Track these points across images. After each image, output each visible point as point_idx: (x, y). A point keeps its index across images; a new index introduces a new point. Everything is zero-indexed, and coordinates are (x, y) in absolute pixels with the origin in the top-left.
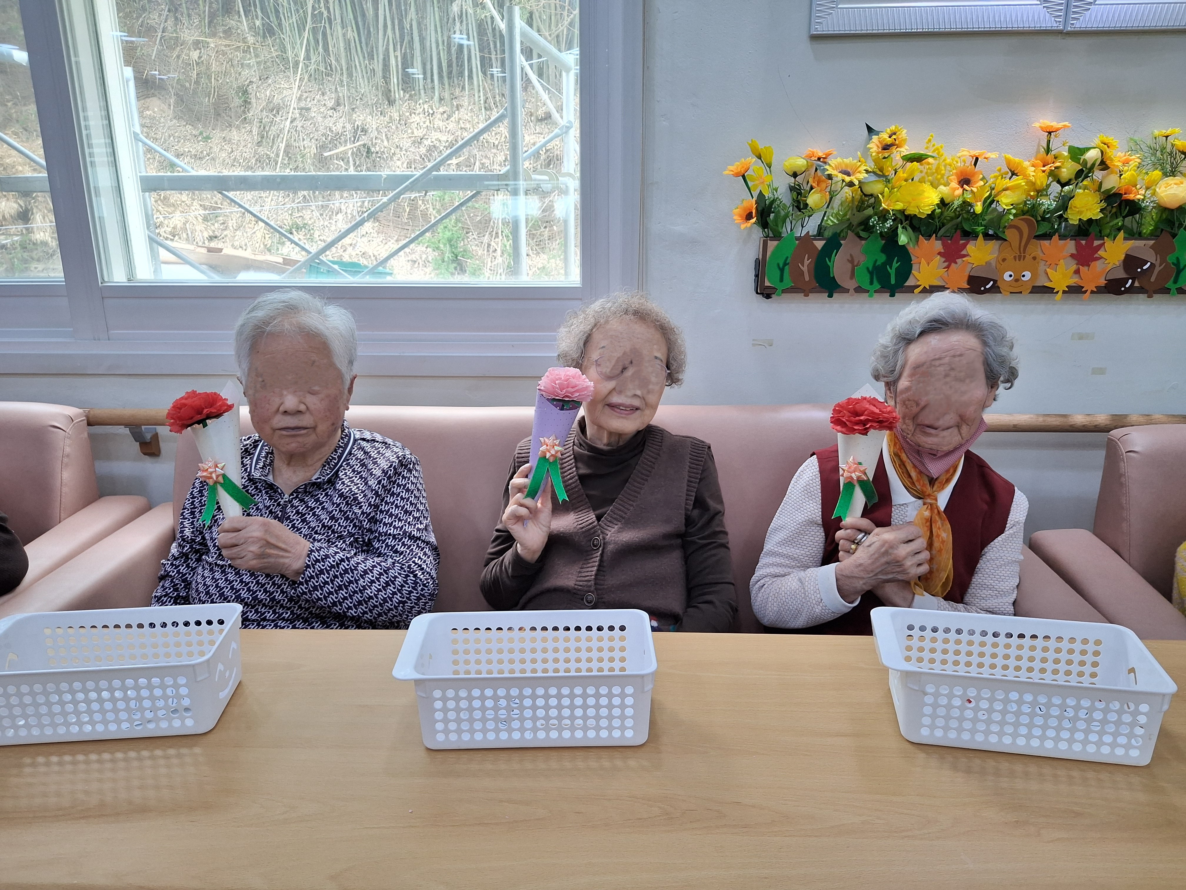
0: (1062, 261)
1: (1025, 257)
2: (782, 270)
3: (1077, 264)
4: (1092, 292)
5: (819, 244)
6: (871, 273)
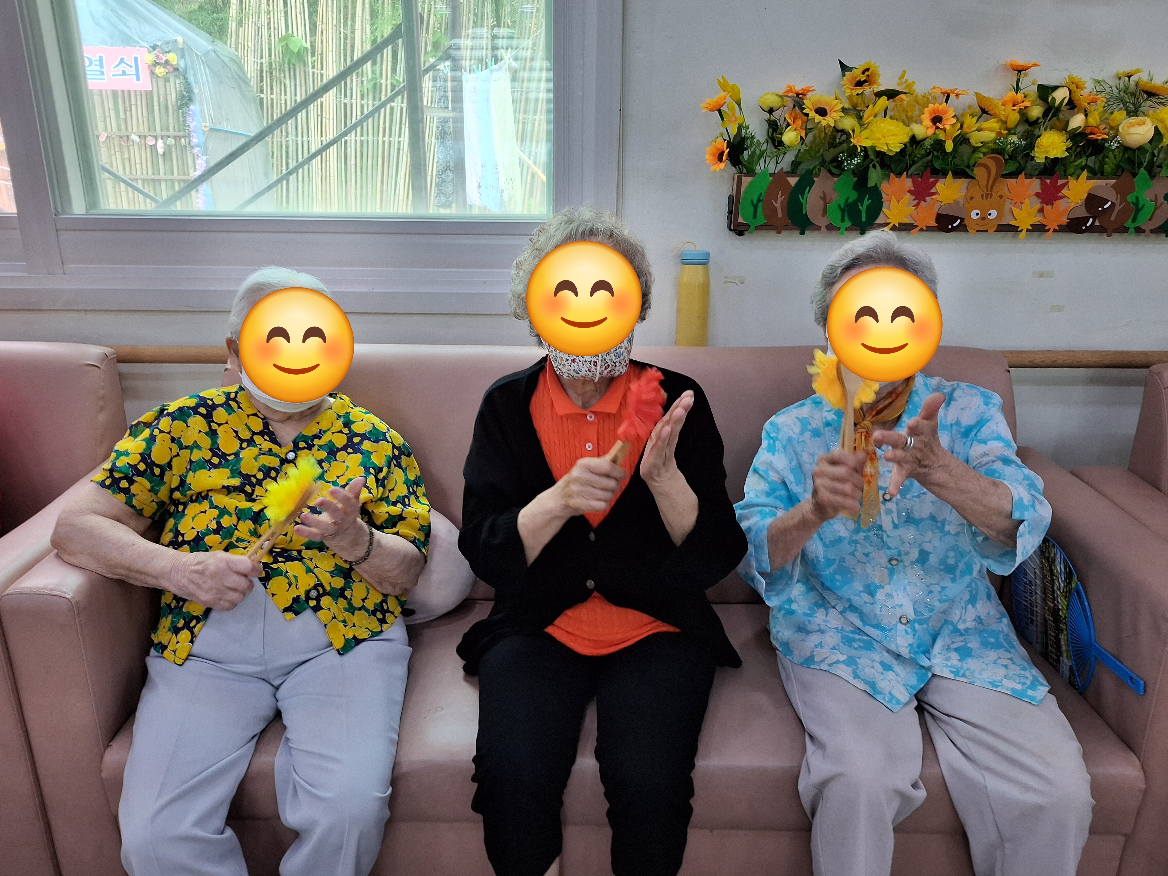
0: (1027, 200)
1: (991, 195)
2: (756, 207)
3: (1041, 203)
4: (1055, 231)
5: (793, 181)
6: (843, 211)
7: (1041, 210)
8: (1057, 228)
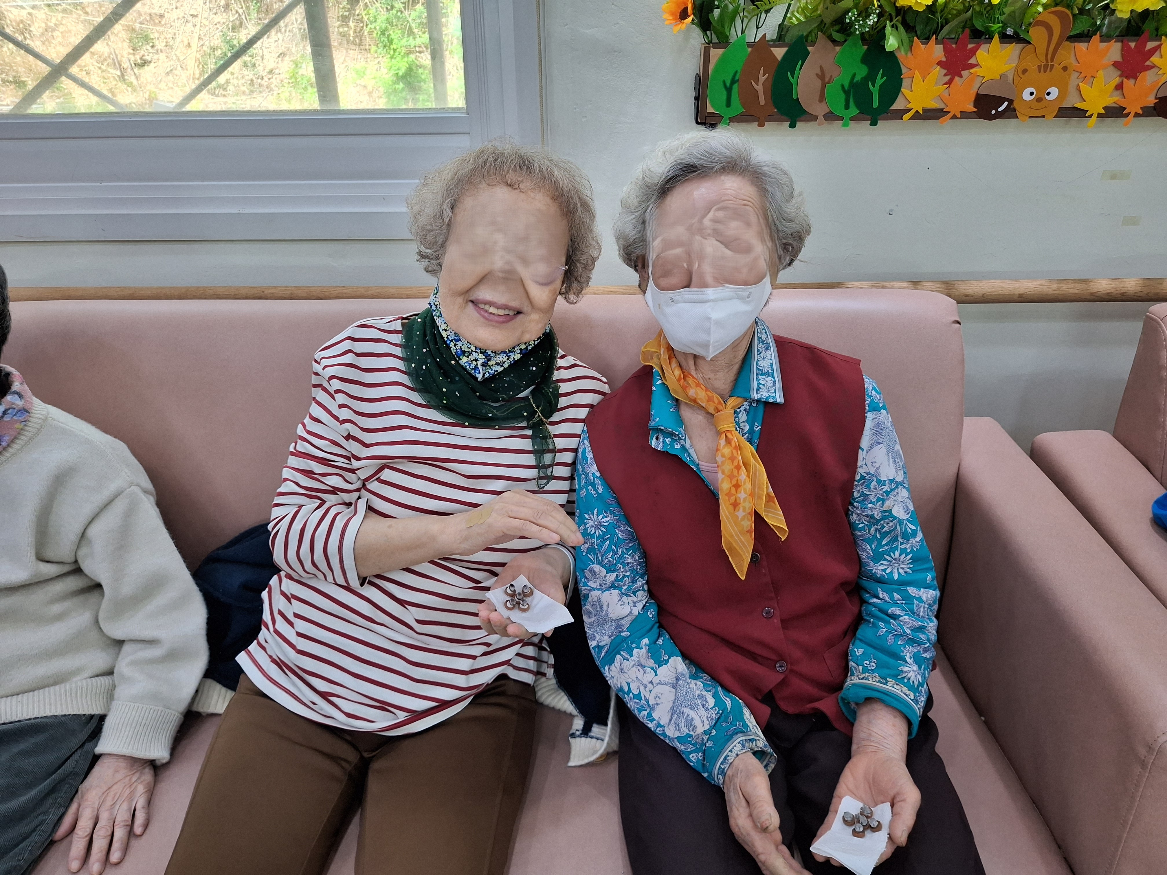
0: (1101, 72)
1: (1052, 66)
2: (729, 90)
3: (1120, 76)
4: (1137, 115)
5: (779, 52)
6: (847, 93)
7: (1119, 87)
8: (1140, 112)
